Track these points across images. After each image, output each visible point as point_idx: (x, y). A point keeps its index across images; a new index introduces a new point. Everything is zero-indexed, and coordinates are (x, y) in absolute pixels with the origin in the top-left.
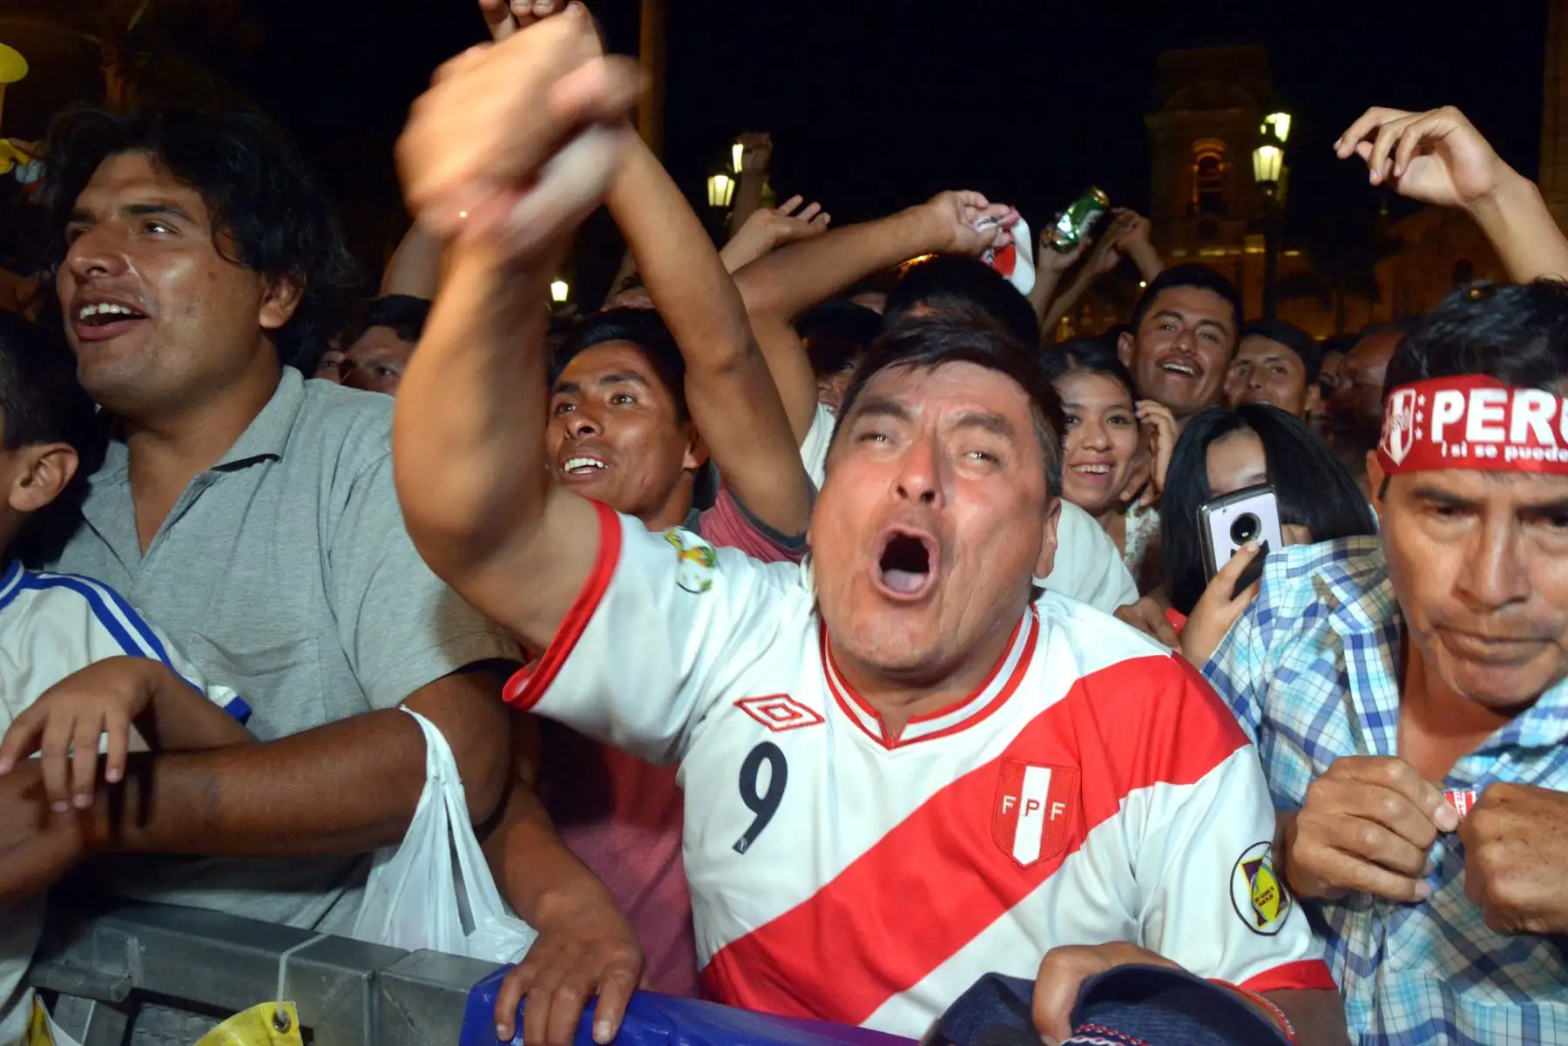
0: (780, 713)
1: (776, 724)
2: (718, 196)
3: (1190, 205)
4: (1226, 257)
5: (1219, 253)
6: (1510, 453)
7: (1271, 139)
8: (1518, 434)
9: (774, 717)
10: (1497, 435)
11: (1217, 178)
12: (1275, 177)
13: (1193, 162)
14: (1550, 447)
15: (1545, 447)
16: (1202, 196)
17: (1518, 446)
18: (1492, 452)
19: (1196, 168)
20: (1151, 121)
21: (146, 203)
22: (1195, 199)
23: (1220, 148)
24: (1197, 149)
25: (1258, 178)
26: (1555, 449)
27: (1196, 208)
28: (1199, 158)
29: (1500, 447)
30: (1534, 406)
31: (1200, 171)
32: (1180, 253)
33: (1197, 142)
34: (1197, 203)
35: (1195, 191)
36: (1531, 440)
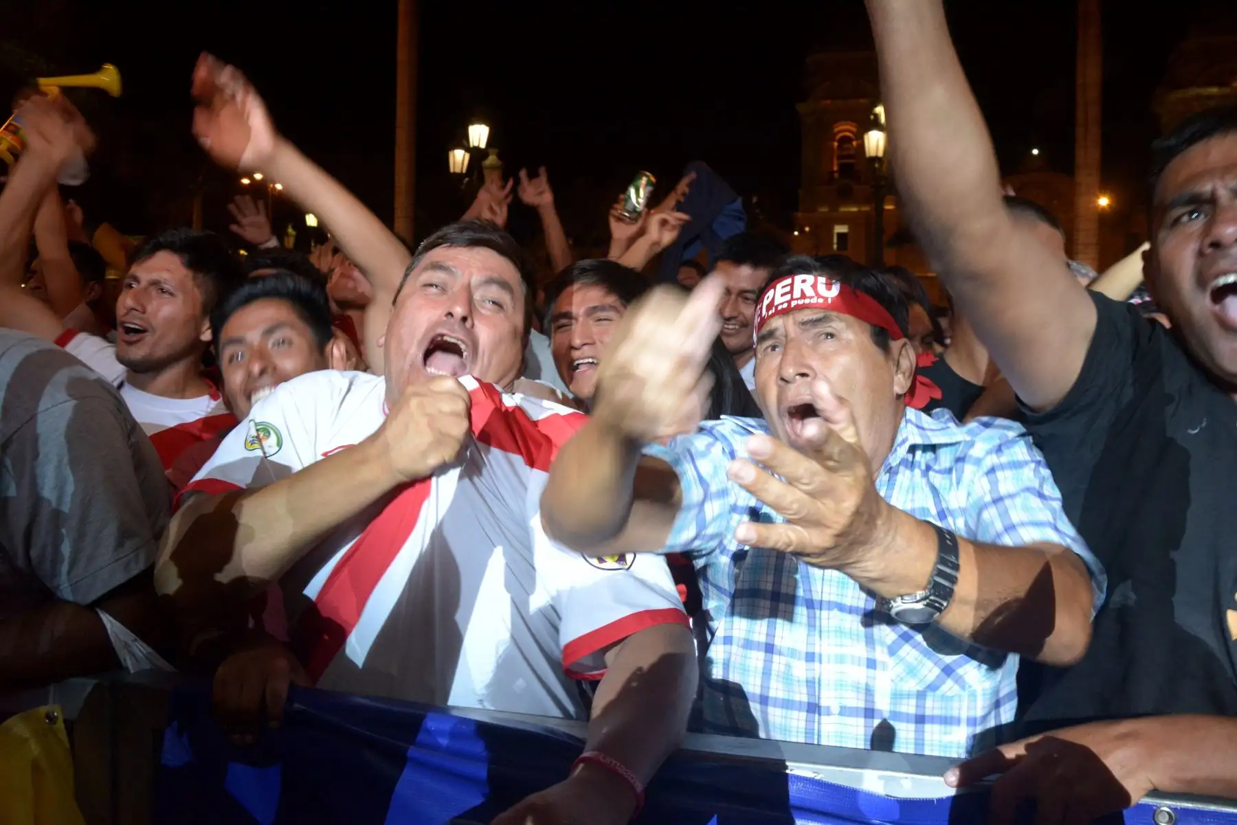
2: (456, 165)
3: (832, 173)
4: (860, 211)
5: (854, 209)
6: (793, 304)
7: (877, 124)
8: (797, 294)
10: (788, 297)
11: (852, 152)
12: (880, 154)
13: (834, 140)
14: (813, 297)
15: (811, 298)
16: (841, 166)
17: (797, 299)
18: (785, 305)
19: (836, 144)
20: (801, 108)
22: (835, 168)
23: (854, 130)
24: (836, 130)
25: (868, 155)
26: (816, 298)
27: (836, 175)
28: (838, 137)
29: (789, 302)
30: (804, 281)
31: (838, 146)
32: (824, 209)
33: (836, 125)
34: (837, 171)
35: (835, 162)
36: (803, 296)
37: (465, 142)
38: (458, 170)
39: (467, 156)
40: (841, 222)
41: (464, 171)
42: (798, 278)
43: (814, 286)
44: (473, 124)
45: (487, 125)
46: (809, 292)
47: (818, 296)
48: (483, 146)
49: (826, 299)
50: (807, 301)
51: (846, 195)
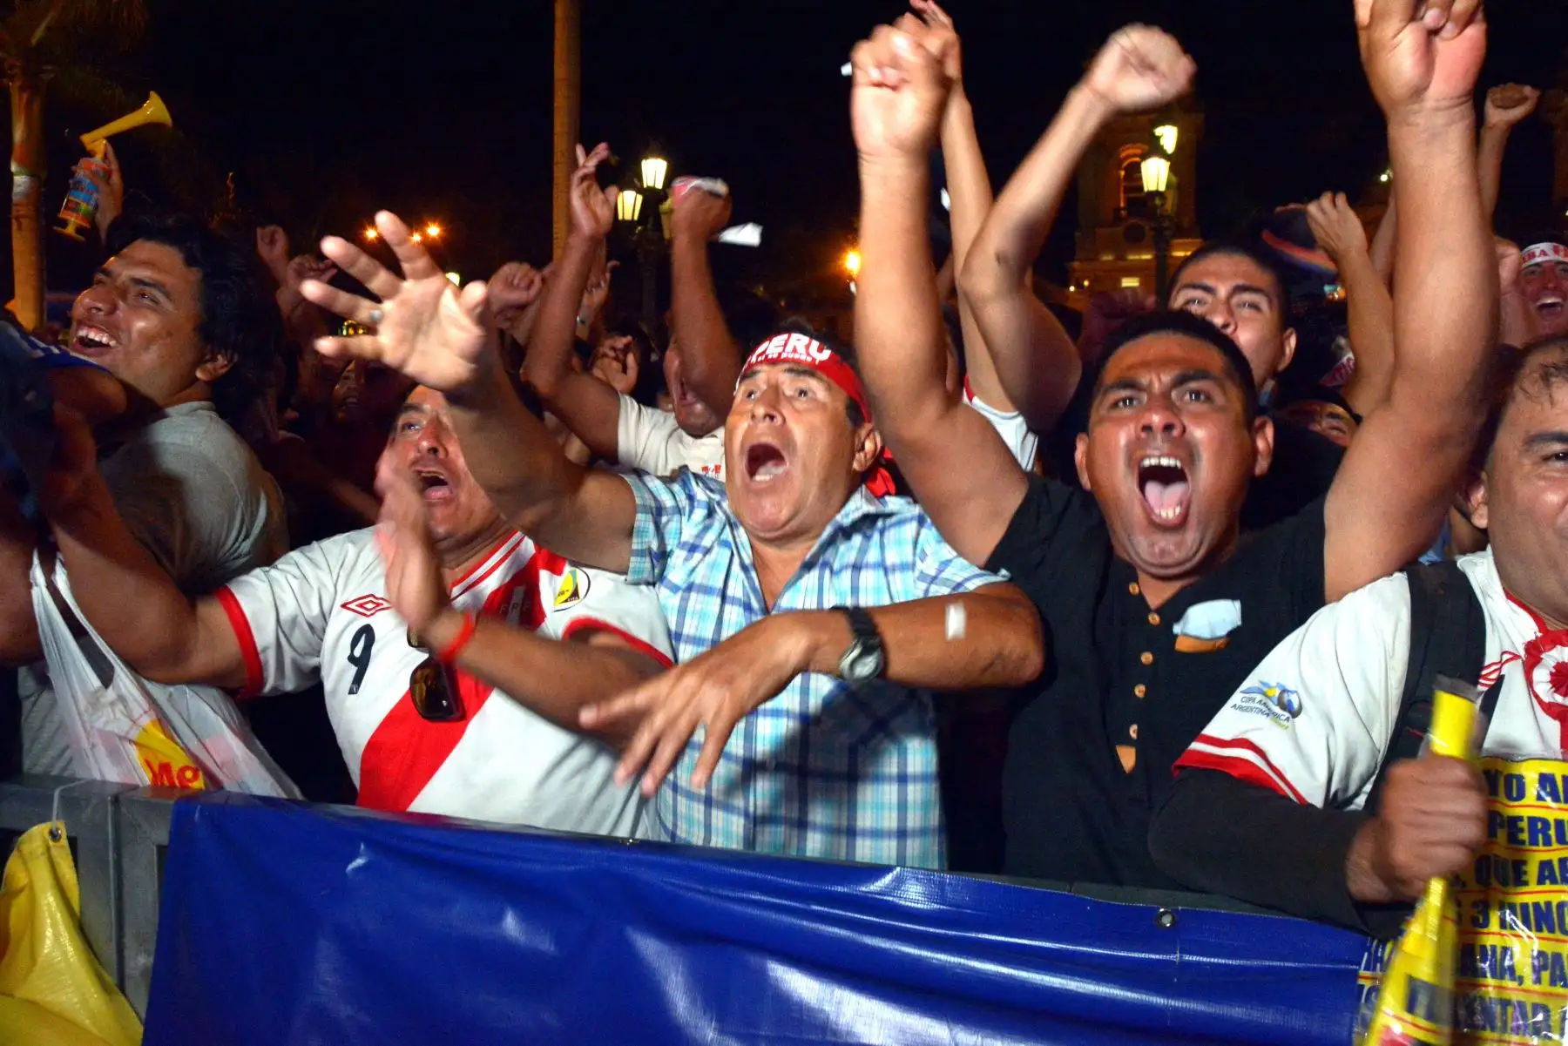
0: (370, 606)
1: (368, 613)
2: (626, 210)
3: (1118, 209)
4: (1149, 260)
5: (1142, 257)
6: (784, 355)
7: (1158, 151)
9: (368, 610)
12: (1162, 188)
13: (1120, 169)
15: (801, 354)
16: (1129, 201)
17: (788, 352)
18: (775, 356)
19: (1123, 173)
21: (147, 280)
22: (1122, 205)
24: (1123, 155)
25: (1144, 189)
26: (805, 356)
27: (1123, 213)
28: (1125, 164)
30: (799, 340)
31: (1125, 176)
32: (1108, 257)
33: (1122, 148)
34: (1124, 209)
35: (1122, 195)
36: (795, 350)
37: (636, 181)
38: (628, 217)
39: (640, 198)
40: (1130, 272)
41: (636, 218)
42: (795, 336)
43: (807, 347)
44: (646, 158)
45: (665, 159)
46: (801, 349)
47: (808, 354)
48: (659, 186)
49: (814, 360)
50: (797, 356)
51: (1135, 240)
